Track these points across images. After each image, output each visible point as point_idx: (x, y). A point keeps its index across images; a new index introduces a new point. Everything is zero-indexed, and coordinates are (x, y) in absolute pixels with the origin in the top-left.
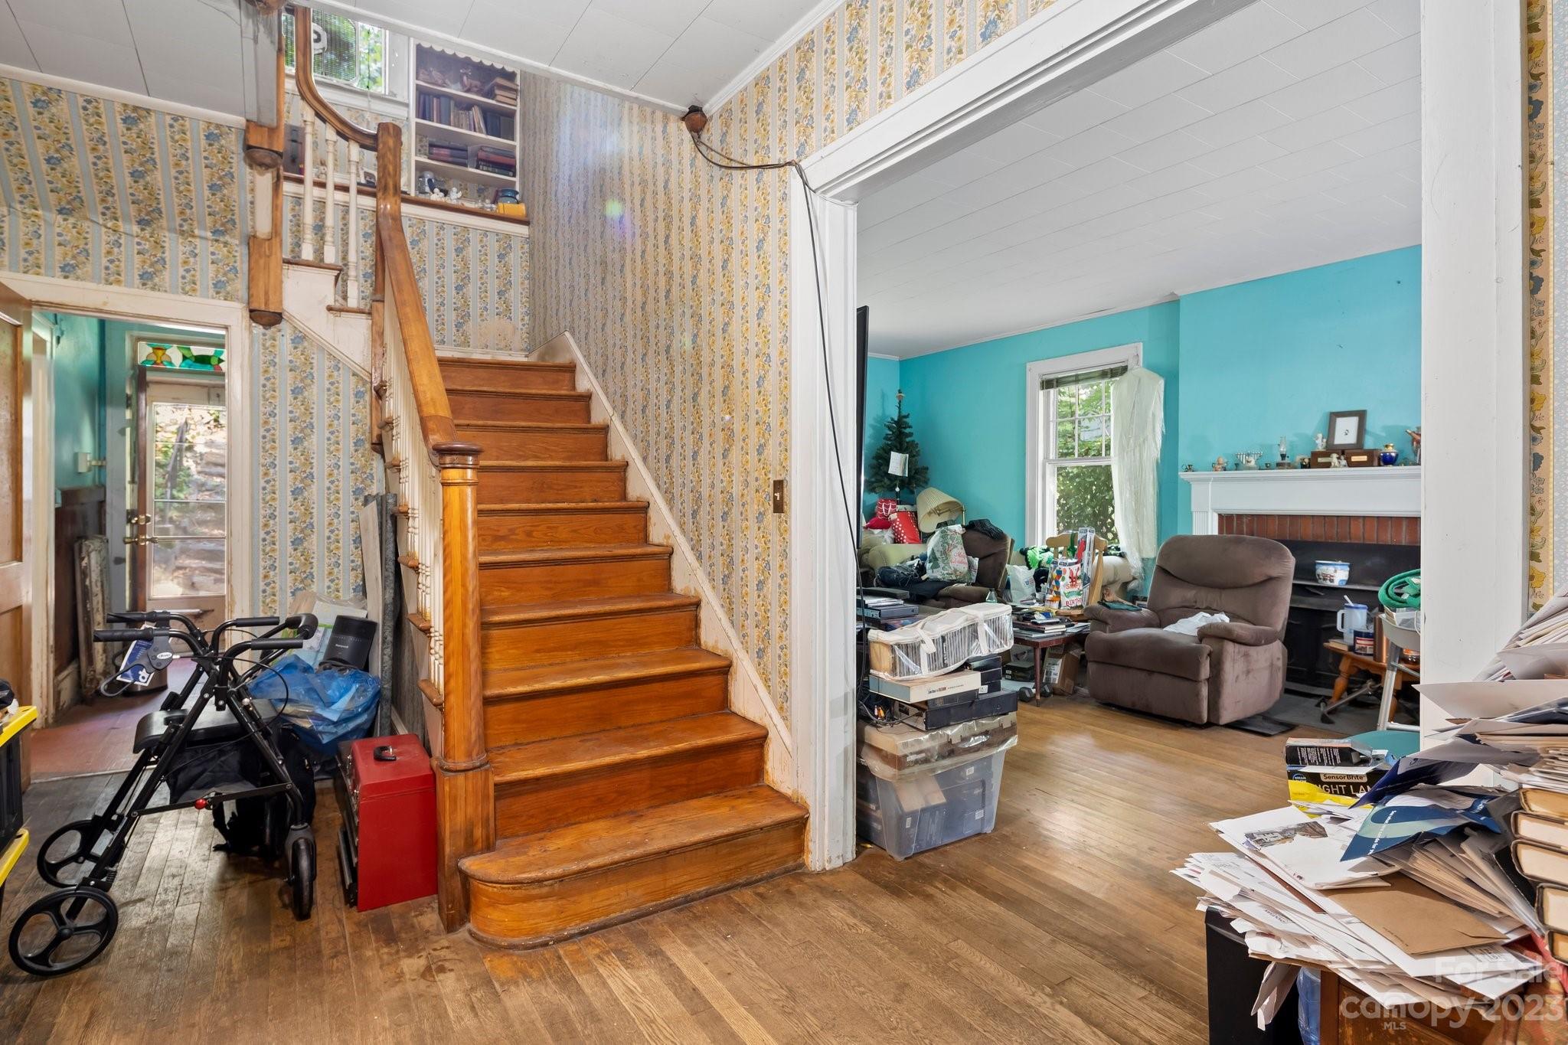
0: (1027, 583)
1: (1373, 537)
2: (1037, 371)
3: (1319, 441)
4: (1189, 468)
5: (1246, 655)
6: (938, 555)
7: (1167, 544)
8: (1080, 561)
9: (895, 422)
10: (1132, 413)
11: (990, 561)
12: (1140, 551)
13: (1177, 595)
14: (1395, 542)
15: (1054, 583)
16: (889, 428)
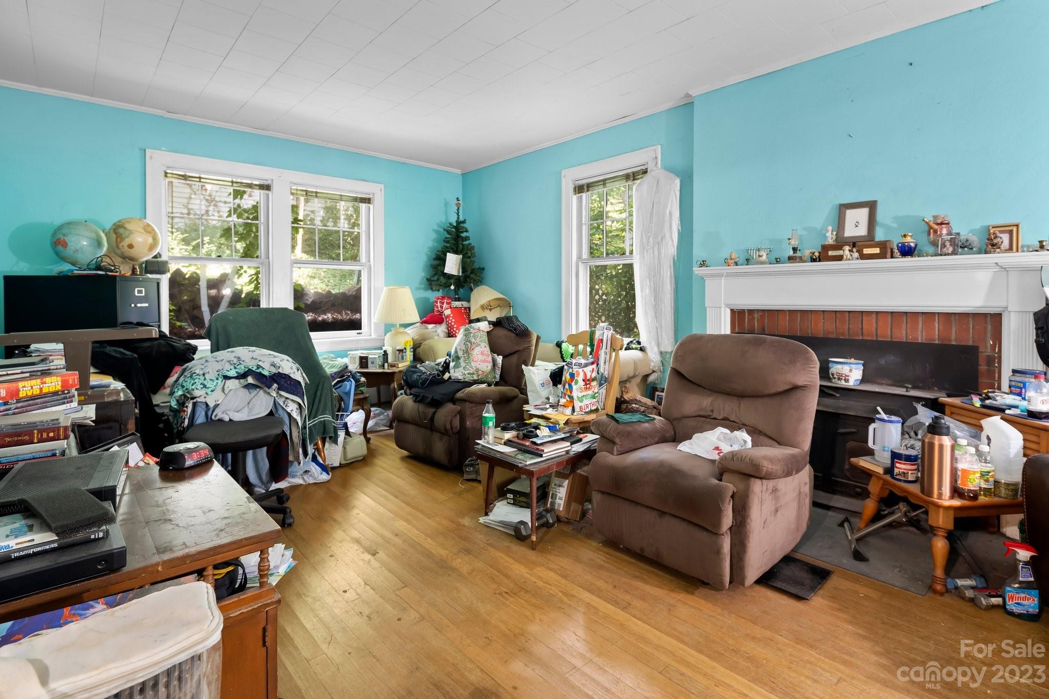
0: (543, 385)
1: (886, 333)
2: (571, 176)
3: (829, 234)
4: (703, 264)
5: (775, 490)
6: (460, 354)
7: (681, 344)
8: (596, 362)
9: (454, 227)
10: (652, 212)
11: (514, 359)
12: (658, 345)
13: (694, 403)
14: (910, 339)
15: (567, 386)
16: (449, 232)
